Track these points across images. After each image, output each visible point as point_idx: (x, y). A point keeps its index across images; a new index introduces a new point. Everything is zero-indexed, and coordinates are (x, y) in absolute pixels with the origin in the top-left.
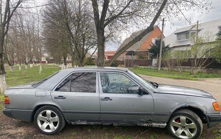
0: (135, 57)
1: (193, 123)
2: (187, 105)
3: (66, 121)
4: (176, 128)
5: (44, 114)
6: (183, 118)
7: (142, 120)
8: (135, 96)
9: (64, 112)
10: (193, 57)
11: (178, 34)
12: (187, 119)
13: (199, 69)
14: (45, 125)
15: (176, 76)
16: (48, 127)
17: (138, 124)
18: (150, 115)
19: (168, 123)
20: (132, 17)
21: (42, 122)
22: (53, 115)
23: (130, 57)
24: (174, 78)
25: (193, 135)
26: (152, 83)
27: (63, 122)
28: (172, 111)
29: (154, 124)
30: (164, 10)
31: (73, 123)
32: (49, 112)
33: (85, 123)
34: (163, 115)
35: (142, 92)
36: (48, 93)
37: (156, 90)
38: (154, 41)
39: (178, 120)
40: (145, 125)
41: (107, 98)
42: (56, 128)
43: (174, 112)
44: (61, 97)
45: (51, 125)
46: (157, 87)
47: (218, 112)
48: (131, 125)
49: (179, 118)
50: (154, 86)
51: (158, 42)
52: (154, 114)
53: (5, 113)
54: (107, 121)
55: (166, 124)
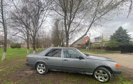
0: (80, 46)
1: (106, 74)
2: (103, 65)
3: (48, 69)
4: (97, 76)
5: (40, 66)
6: (101, 71)
7: (81, 71)
8: (78, 60)
9: (48, 65)
10: (101, 46)
11: (95, 38)
12: (103, 72)
13: (103, 50)
14: (40, 70)
15: (95, 53)
16: (41, 71)
17: (79, 73)
18: (85, 69)
19: (94, 73)
20: (79, 32)
21: (39, 69)
22: (43, 66)
23: (78, 46)
24: (94, 53)
25: (106, 80)
26: (86, 54)
27: (47, 69)
28: (95, 68)
29: (87, 73)
30: (91, 28)
31: (51, 70)
32: (42, 65)
33: (56, 71)
34: (91, 69)
35: (81, 58)
36: (42, 57)
37: (87, 57)
38: (87, 41)
39: (98, 72)
40: (83, 73)
41: (65, 60)
42: (44, 72)
43: (96, 68)
44: (47, 59)
45: (42, 71)
46: (88, 56)
47: (118, 69)
48: (76, 73)
49: (99, 71)
50: (87, 55)
51: (88, 41)
52: (87, 69)
53: (26, 64)
54: (65, 70)
55: (92, 74)
